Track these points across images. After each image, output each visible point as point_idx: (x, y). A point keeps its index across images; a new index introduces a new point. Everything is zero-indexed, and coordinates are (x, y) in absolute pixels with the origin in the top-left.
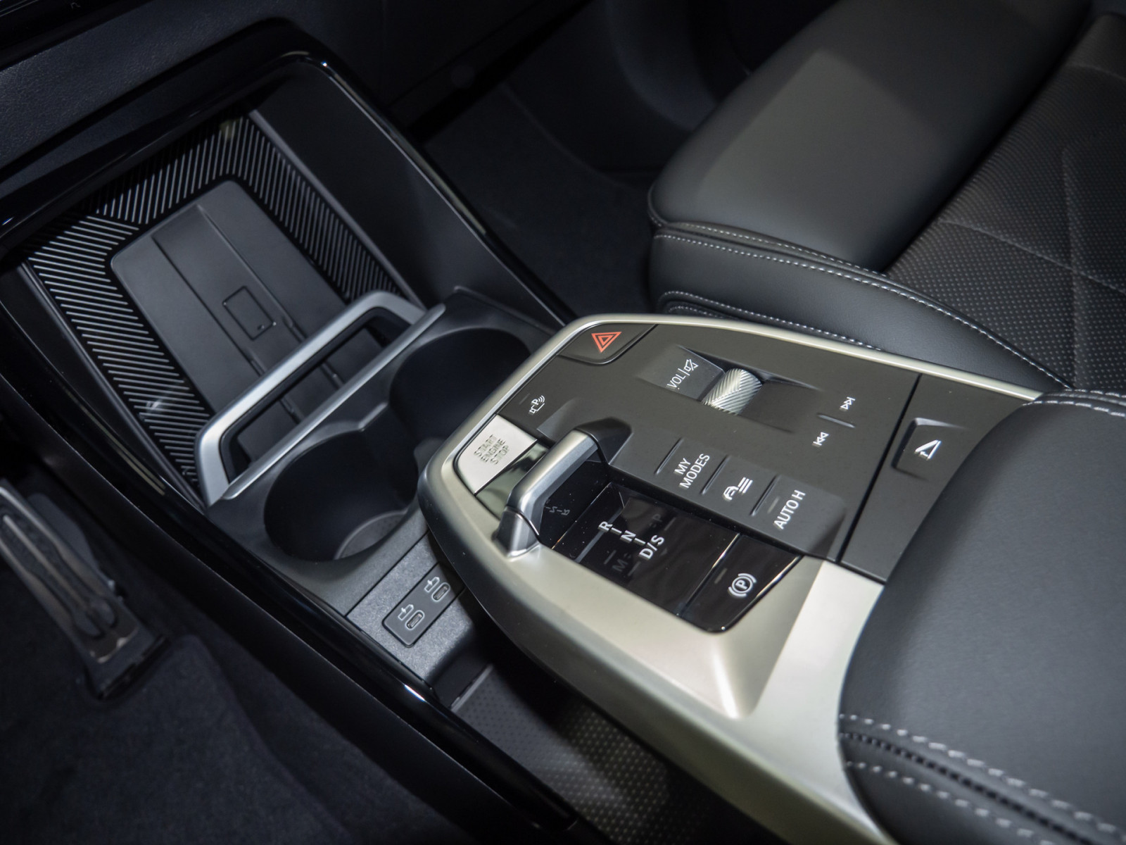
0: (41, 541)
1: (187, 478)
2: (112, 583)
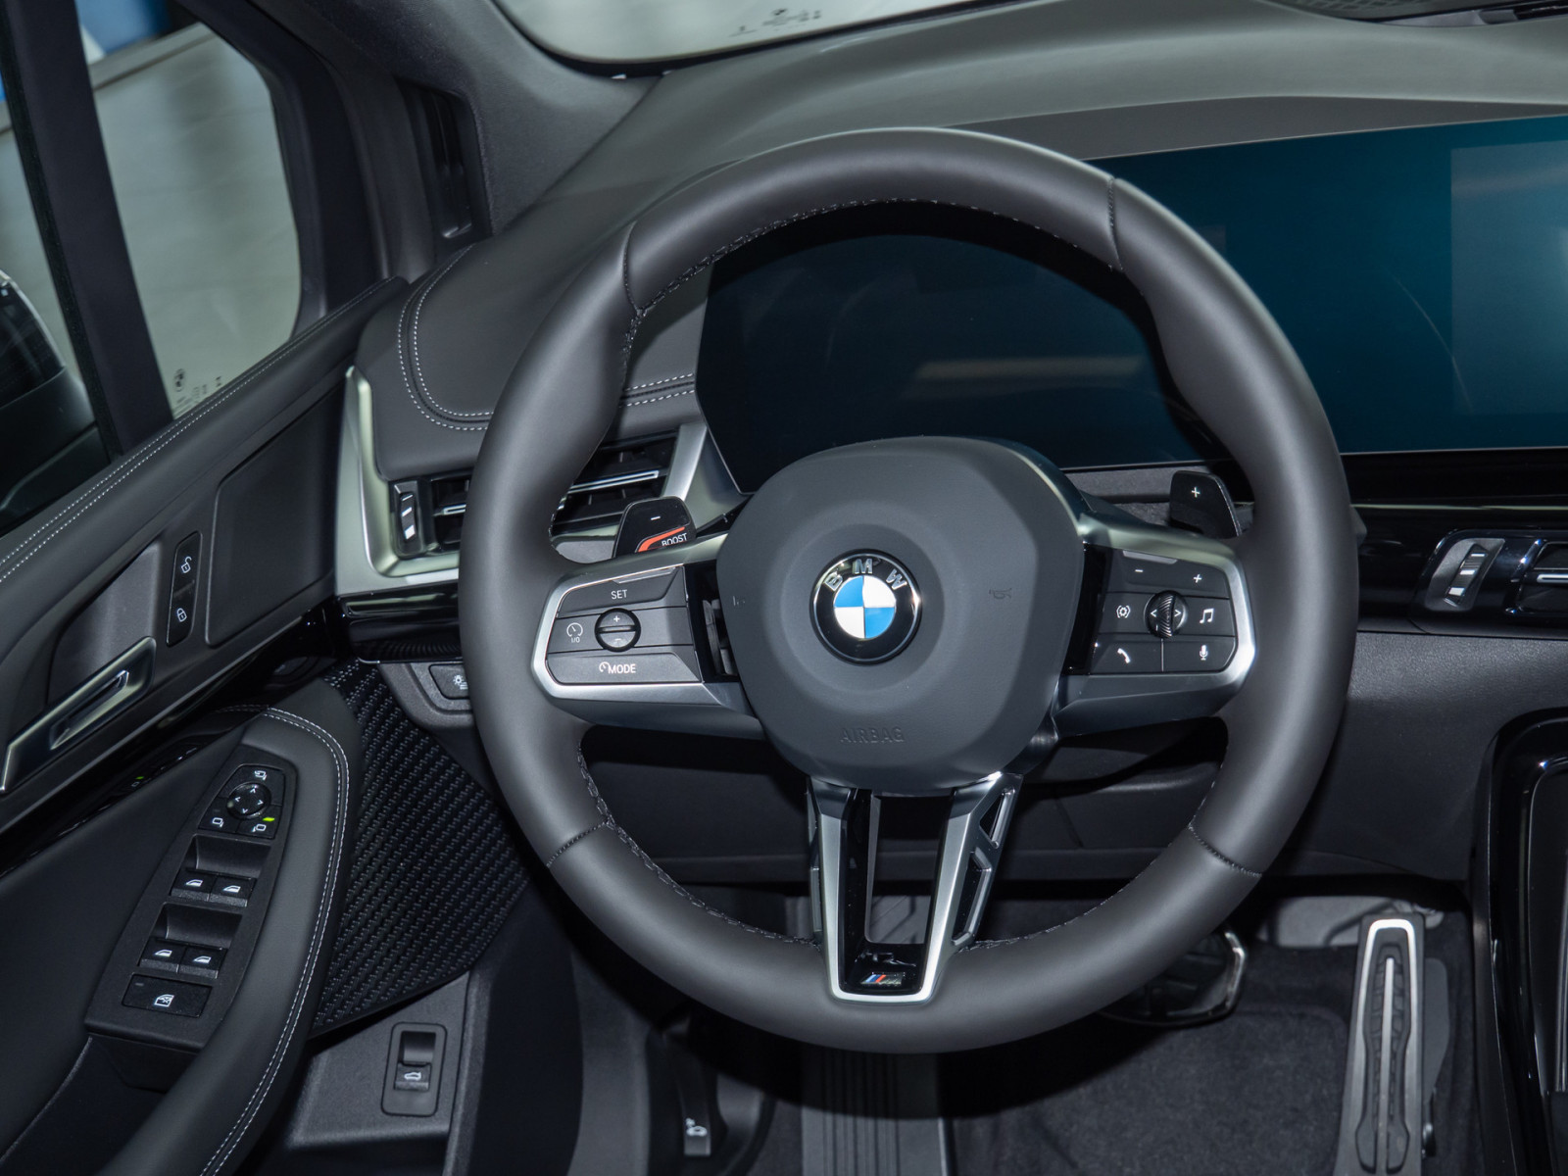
2: (1429, 1128)
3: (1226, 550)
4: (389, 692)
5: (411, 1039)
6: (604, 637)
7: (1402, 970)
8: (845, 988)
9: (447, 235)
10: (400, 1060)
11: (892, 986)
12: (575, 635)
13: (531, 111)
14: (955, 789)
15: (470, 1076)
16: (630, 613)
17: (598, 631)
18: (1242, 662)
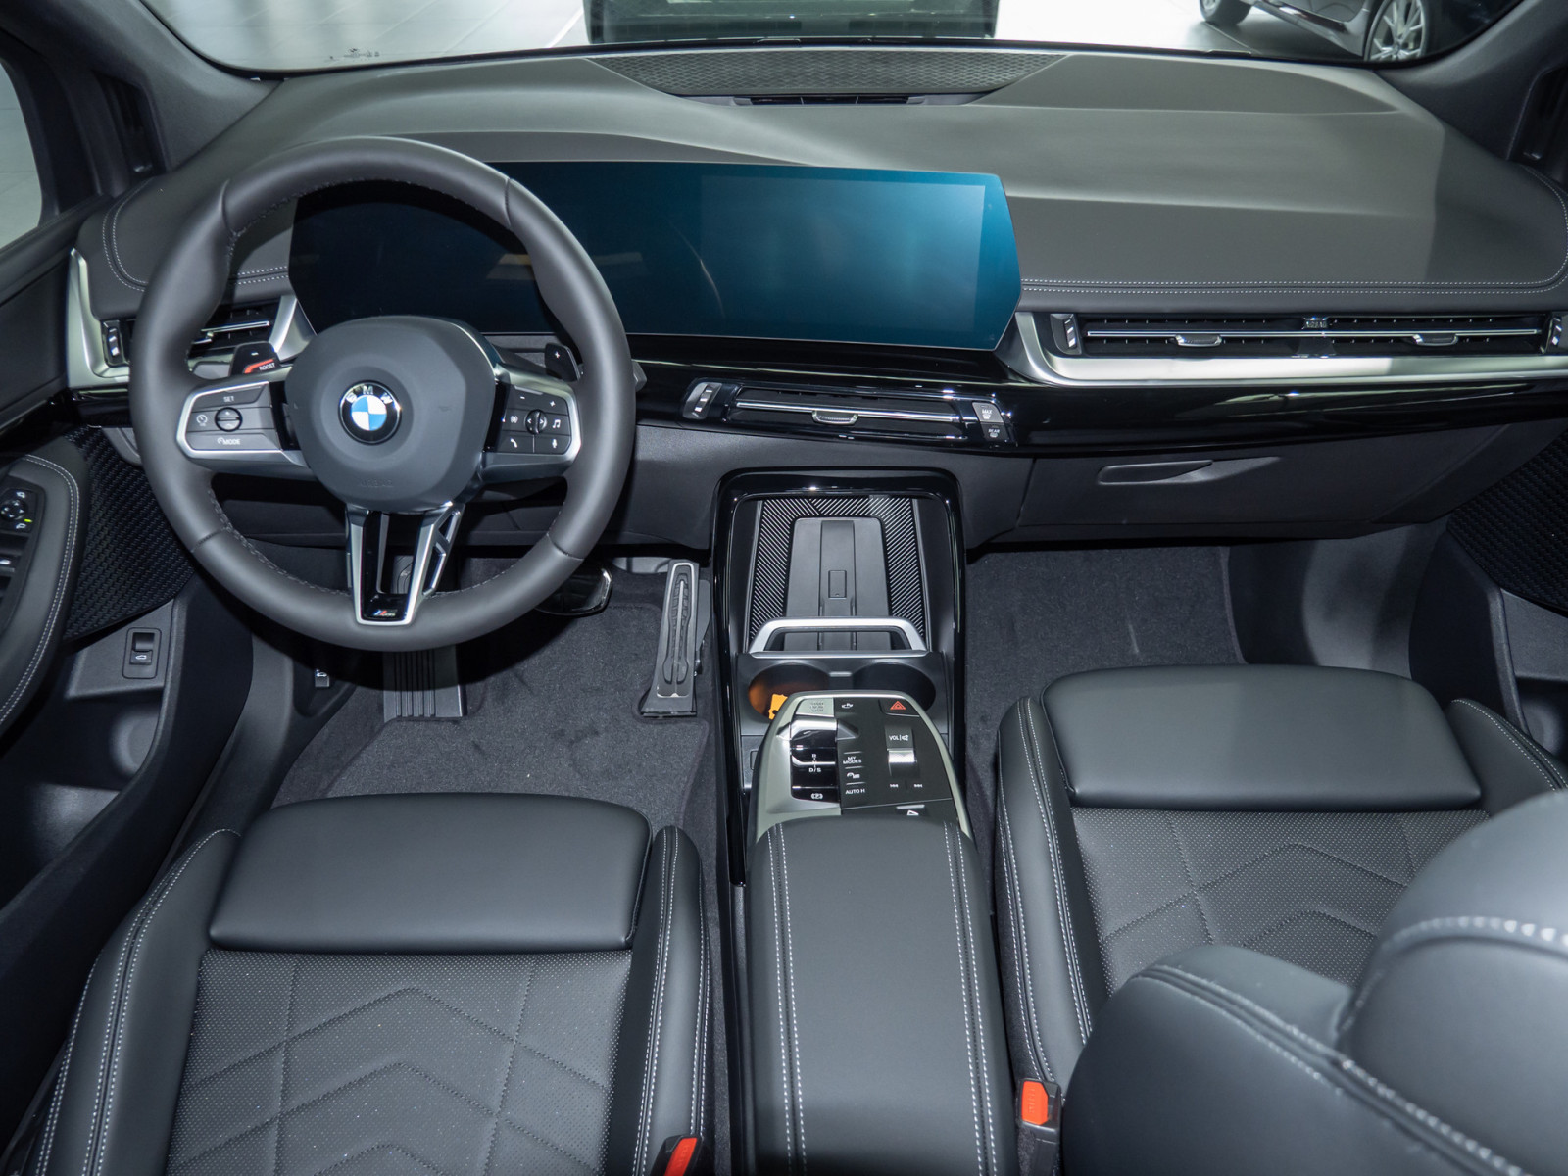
0: (687, 608)
1: (750, 635)
2: (698, 661)
3: (570, 388)
4: (109, 444)
5: (138, 637)
6: (220, 423)
7: (687, 587)
8: (363, 618)
9: (138, 170)
10: (134, 648)
11: (390, 617)
12: (202, 421)
13: (190, 99)
14: (426, 511)
15: (176, 656)
16: (236, 410)
17: (217, 420)
18: (574, 449)
